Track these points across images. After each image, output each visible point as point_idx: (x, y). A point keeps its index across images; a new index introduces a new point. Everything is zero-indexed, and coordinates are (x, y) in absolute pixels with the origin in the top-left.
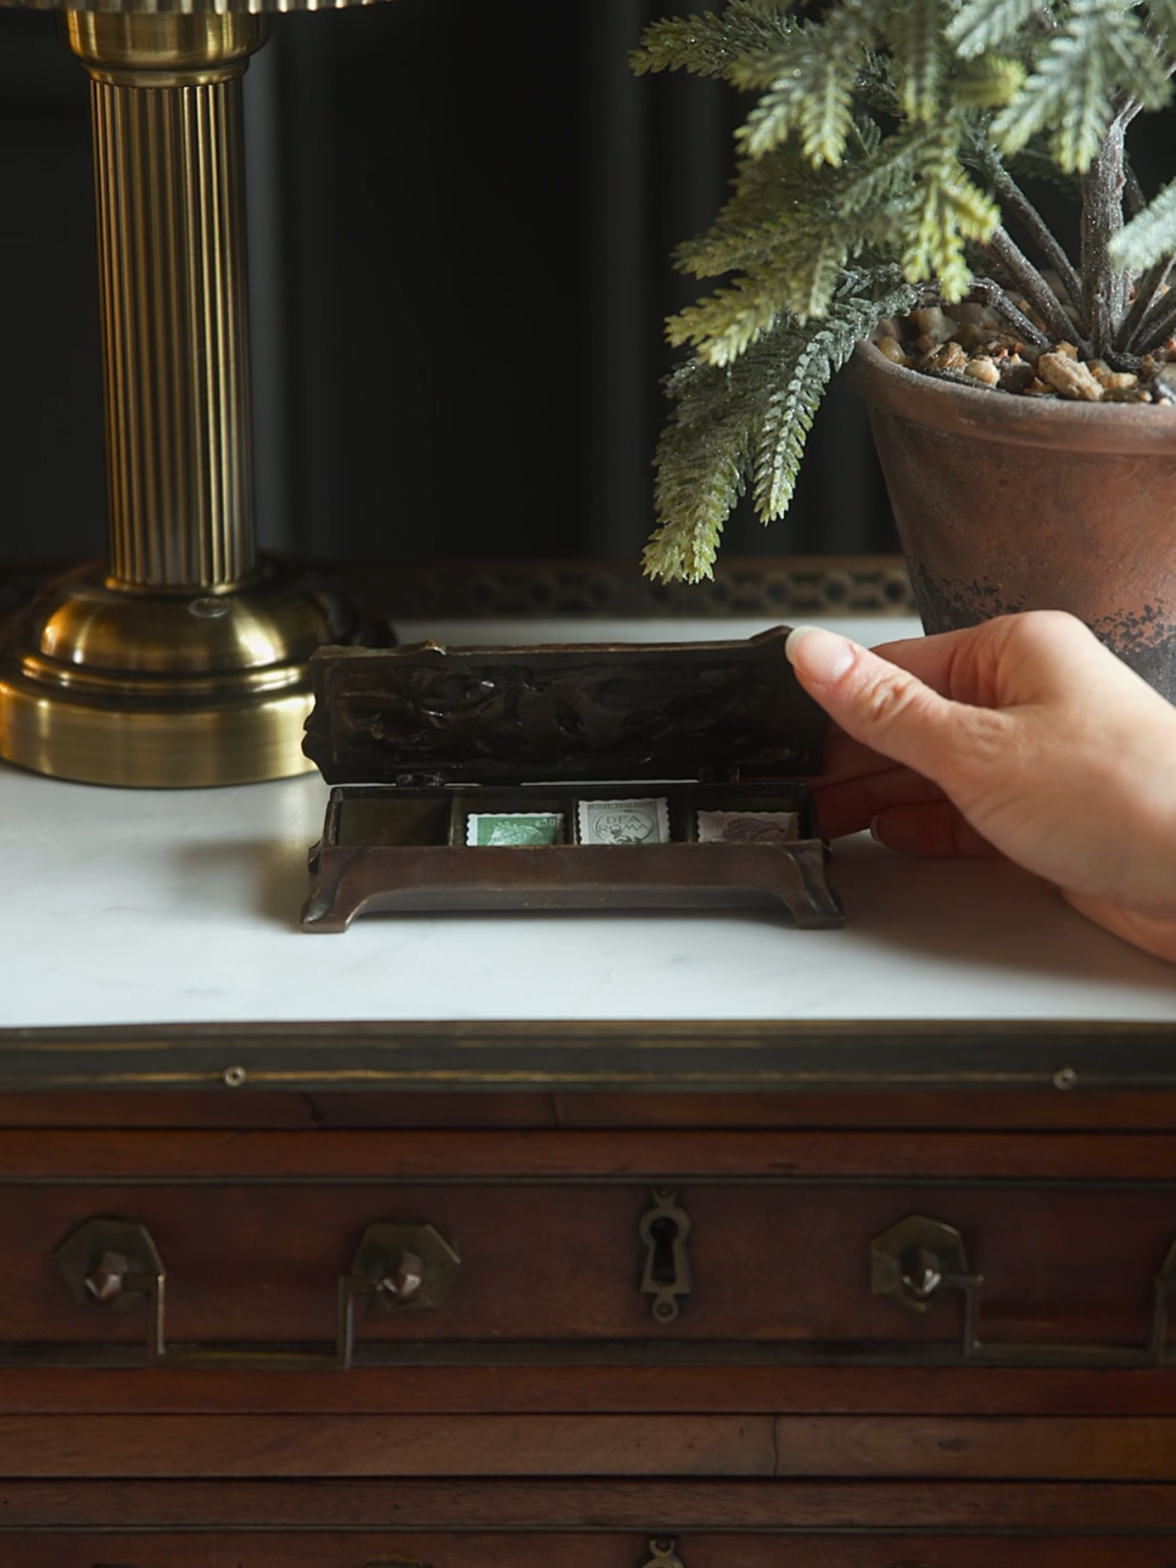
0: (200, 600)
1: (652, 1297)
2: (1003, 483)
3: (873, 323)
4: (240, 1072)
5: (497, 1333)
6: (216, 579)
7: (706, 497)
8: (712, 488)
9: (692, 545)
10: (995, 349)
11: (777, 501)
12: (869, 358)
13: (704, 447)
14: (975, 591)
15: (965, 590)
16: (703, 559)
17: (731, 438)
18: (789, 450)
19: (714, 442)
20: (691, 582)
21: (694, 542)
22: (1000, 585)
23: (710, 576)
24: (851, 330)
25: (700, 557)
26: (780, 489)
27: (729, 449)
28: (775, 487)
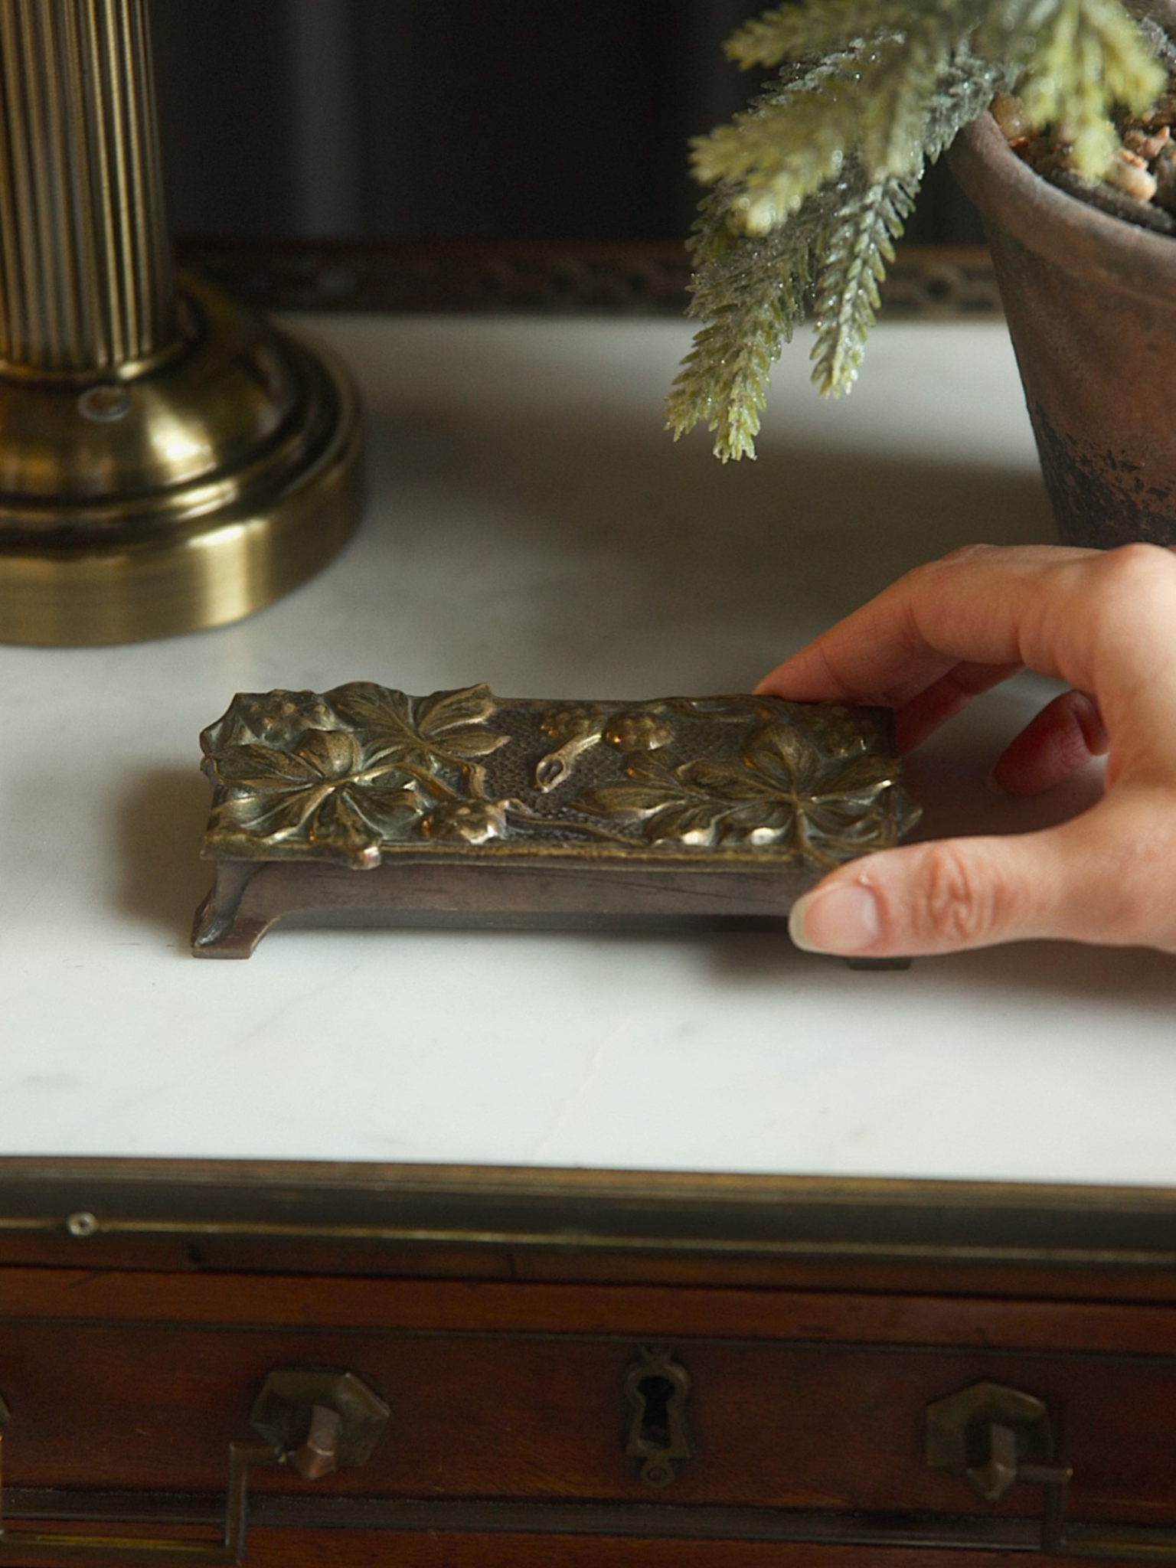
0: (95, 390)
1: (641, 1461)
2: (1152, 347)
3: (985, 98)
4: (88, 1219)
5: (440, 1489)
6: (118, 356)
7: (748, 341)
8: (756, 326)
9: (728, 412)
10: (1153, 119)
11: (843, 369)
12: (979, 144)
13: (750, 256)
14: (1109, 461)
15: (1095, 456)
16: (741, 431)
17: (786, 257)
18: (861, 292)
19: (763, 253)
20: (725, 461)
21: (729, 408)
22: (1143, 464)
23: (752, 455)
24: (955, 107)
25: (738, 428)
26: (846, 352)
27: (782, 272)
28: (840, 350)
